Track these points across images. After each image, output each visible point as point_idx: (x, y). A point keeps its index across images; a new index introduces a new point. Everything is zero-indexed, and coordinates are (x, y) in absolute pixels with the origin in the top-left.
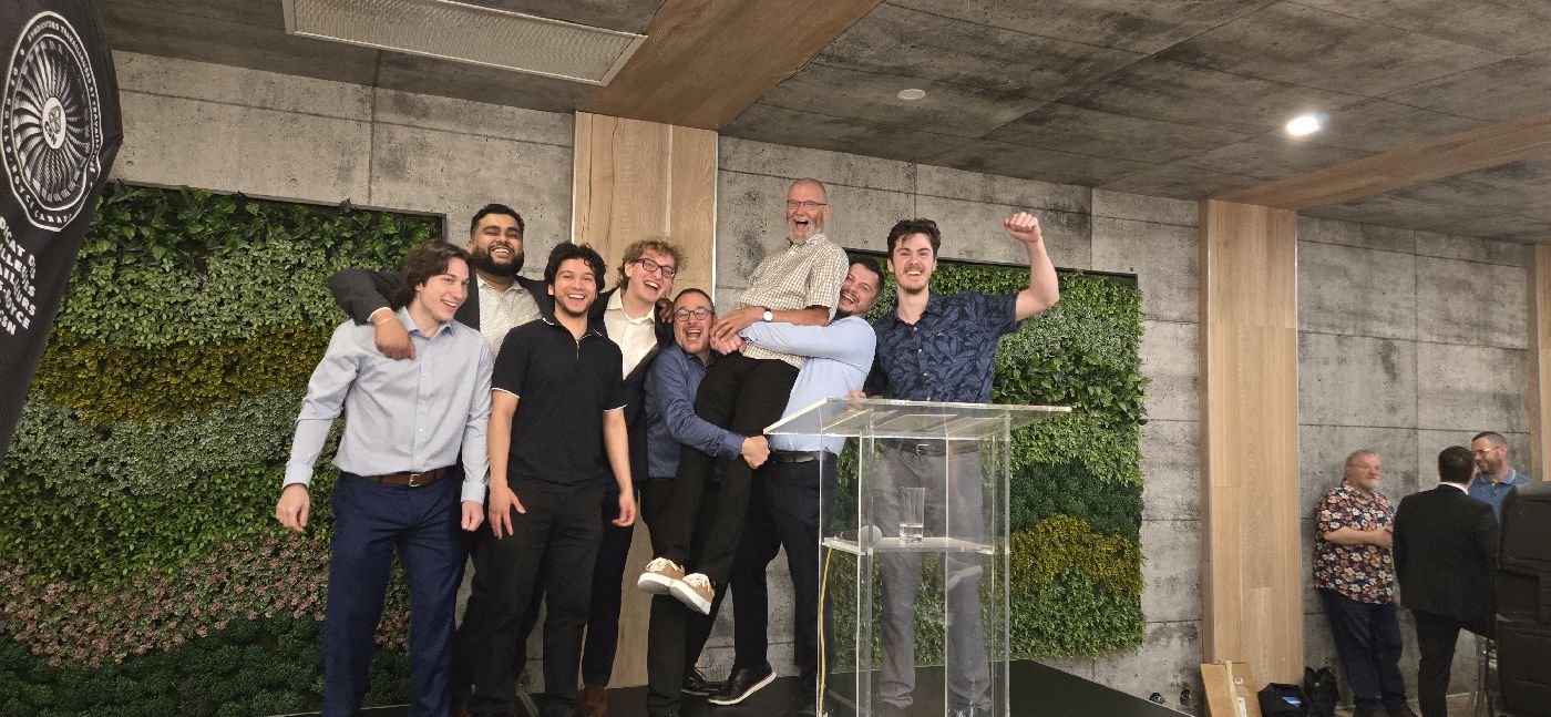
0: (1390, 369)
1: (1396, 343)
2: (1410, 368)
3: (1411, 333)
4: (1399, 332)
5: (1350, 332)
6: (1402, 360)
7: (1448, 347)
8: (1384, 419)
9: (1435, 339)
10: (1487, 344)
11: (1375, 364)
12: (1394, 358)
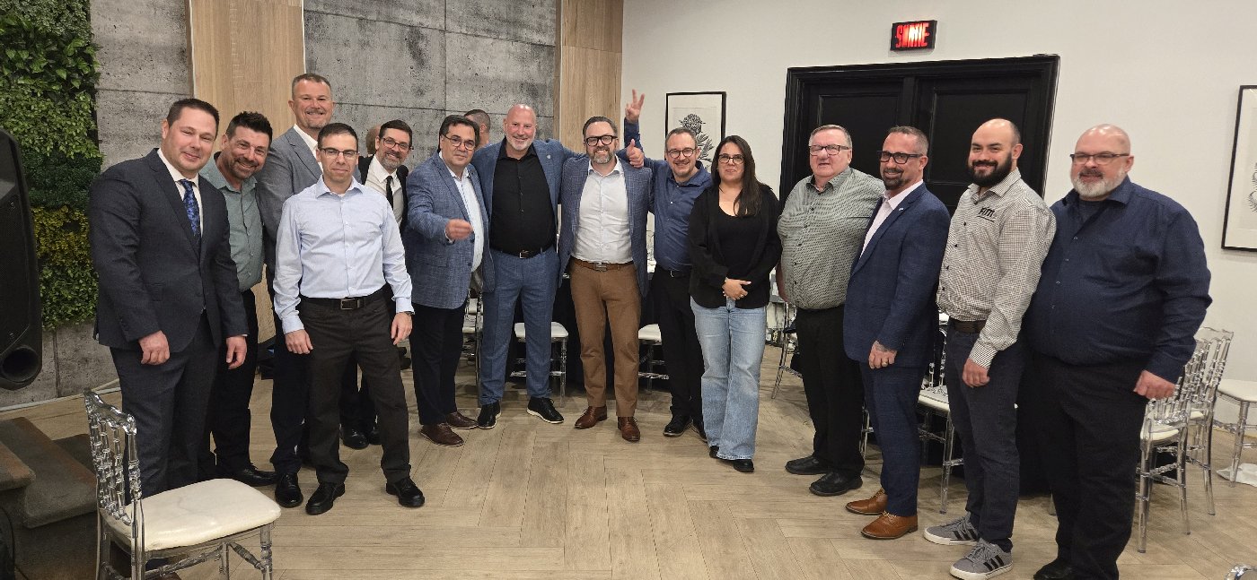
0: (418, 55)
1: (424, 31)
2: (438, 55)
3: (440, 23)
4: (428, 22)
5: (373, 17)
6: (431, 48)
7: (478, 39)
8: (410, 101)
9: (464, 31)
10: (516, 39)
11: (401, 49)
12: (422, 45)
